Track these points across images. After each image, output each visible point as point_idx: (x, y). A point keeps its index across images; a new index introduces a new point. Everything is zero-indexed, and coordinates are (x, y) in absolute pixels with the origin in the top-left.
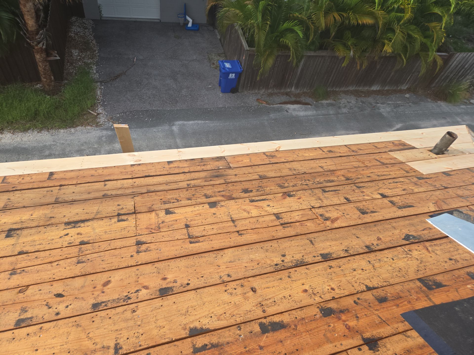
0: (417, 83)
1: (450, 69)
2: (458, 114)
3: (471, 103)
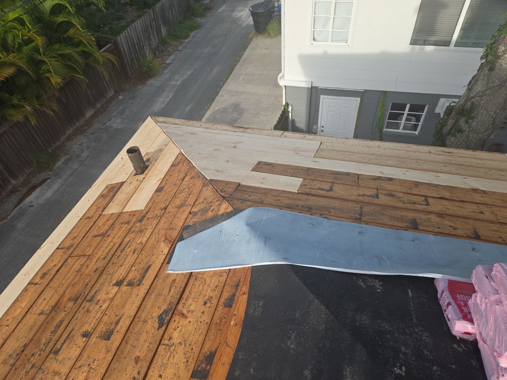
0: (116, 83)
1: (127, 53)
2: (169, 80)
3: (168, 64)
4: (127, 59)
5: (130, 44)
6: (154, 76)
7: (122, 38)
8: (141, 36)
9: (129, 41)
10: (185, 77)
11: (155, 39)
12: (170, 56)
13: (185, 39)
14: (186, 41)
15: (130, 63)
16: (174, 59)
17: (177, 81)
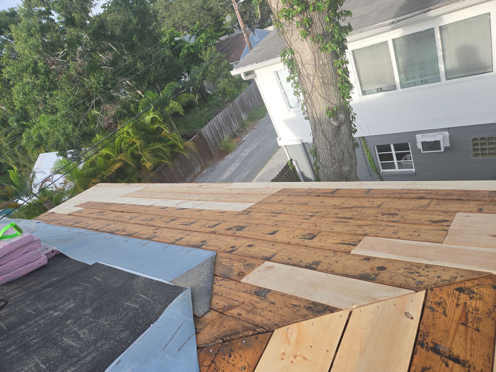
0: (202, 161)
1: (210, 139)
2: (240, 153)
3: (244, 141)
4: (211, 143)
5: (213, 132)
6: (231, 152)
7: (206, 130)
8: (222, 124)
9: (212, 130)
10: (252, 149)
11: (236, 124)
12: (246, 134)
13: (261, 119)
14: (262, 120)
15: (213, 145)
16: (249, 136)
17: (245, 153)
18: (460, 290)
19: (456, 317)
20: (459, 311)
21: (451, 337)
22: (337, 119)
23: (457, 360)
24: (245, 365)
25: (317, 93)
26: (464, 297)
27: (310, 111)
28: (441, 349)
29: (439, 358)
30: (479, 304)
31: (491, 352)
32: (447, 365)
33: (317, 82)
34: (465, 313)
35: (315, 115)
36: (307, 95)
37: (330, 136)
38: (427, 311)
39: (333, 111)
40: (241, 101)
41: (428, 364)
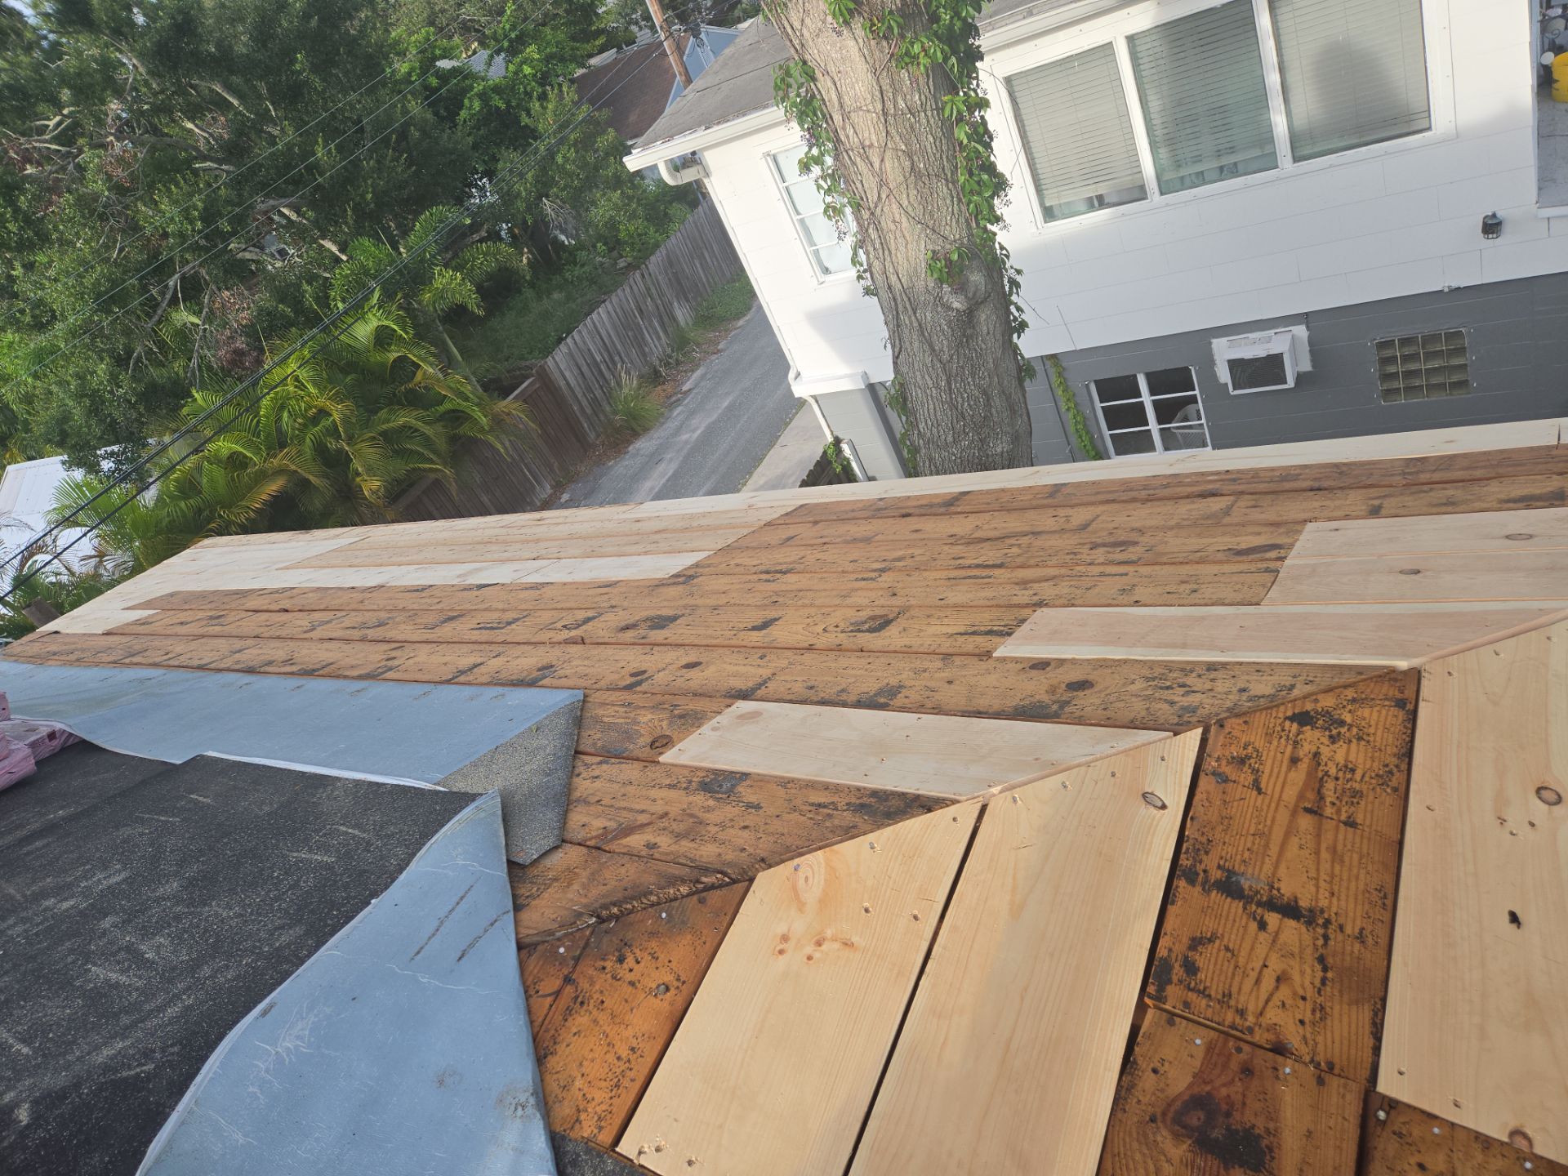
0: (556, 464)
1: (577, 390)
2: (678, 431)
3: (686, 392)
4: (580, 403)
5: (585, 369)
6: (646, 430)
7: (560, 362)
8: (613, 342)
9: (582, 362)
10: (715, 416)
11: (659, 338)
12: (693, 371)
13: (739, 319)
14: (741, 323)
15: (589, 411)
16: (703, 377)
17: (694, 431)
18: (1303, 719)
19: (1290, 794)
20: (1299, 776)
21: (1274, 849)
22: (961, 288)
23: (1291, 910)
24: (668, 978)
25: (895, 206)
26: (1312, 738)
27: (877, 265)
28: (1246, 884)
29: (1240, 910)
30: (1358, 754)
31: (1389, 880)
32: (1262, 926)
33: (893, 170)
34: (1316, 782)
35: (893, 279)
36: (866, 214)
37: (943, 344)
38: (1204, 783)
39: (949, 263)
40: (670, 262)
41: (1209, 926)
